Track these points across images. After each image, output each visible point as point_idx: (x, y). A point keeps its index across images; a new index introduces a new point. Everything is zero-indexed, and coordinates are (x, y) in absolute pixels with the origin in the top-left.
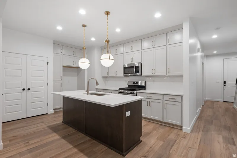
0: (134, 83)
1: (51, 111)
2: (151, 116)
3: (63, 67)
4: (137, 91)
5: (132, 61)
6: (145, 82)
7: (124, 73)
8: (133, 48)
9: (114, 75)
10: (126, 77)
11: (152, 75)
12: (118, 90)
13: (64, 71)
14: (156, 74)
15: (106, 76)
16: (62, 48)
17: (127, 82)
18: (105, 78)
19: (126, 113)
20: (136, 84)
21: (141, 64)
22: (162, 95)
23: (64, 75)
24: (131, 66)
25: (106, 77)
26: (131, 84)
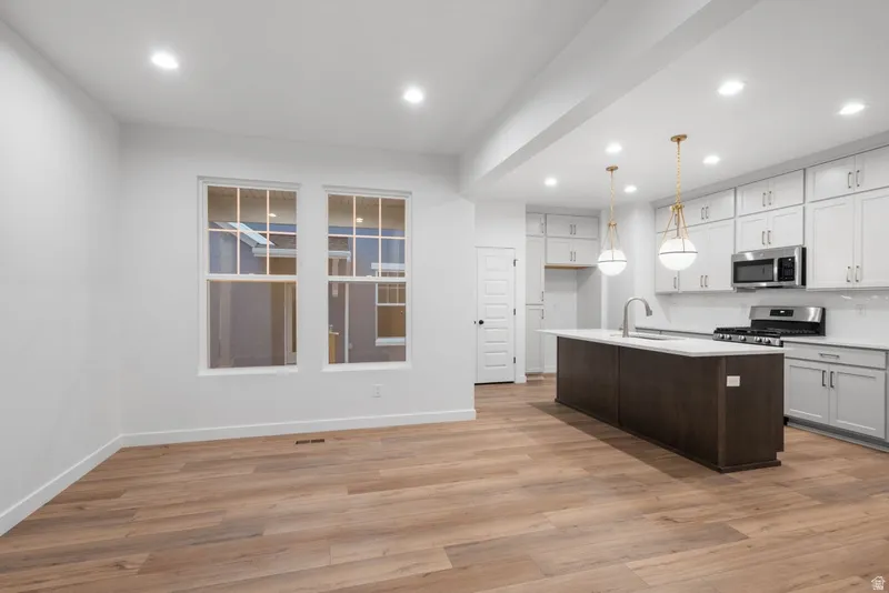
0: (775, 312)
1: (521, 379)
2: (837, 418)
3: (546, 267)
4: (782, 339)
5: (766, 242)
6: (824, 310)
7: (736, 280)
8: (769, 199)
9: (697, 288)
10: (741, 294)
11: (850, 285)
12: (712, 332)
13: (547, 278)
14: (866, 283)
15: (670, 289)
16: (543, 221)
17: (749, 310)
18: (666, 296)
19: (728, 377)
20: (782, 315)
21: (804, 251)
22: (884, 353)
23: (548, 289)
24: (761, 257)
25: (670, 295)
26: (766, 316)
